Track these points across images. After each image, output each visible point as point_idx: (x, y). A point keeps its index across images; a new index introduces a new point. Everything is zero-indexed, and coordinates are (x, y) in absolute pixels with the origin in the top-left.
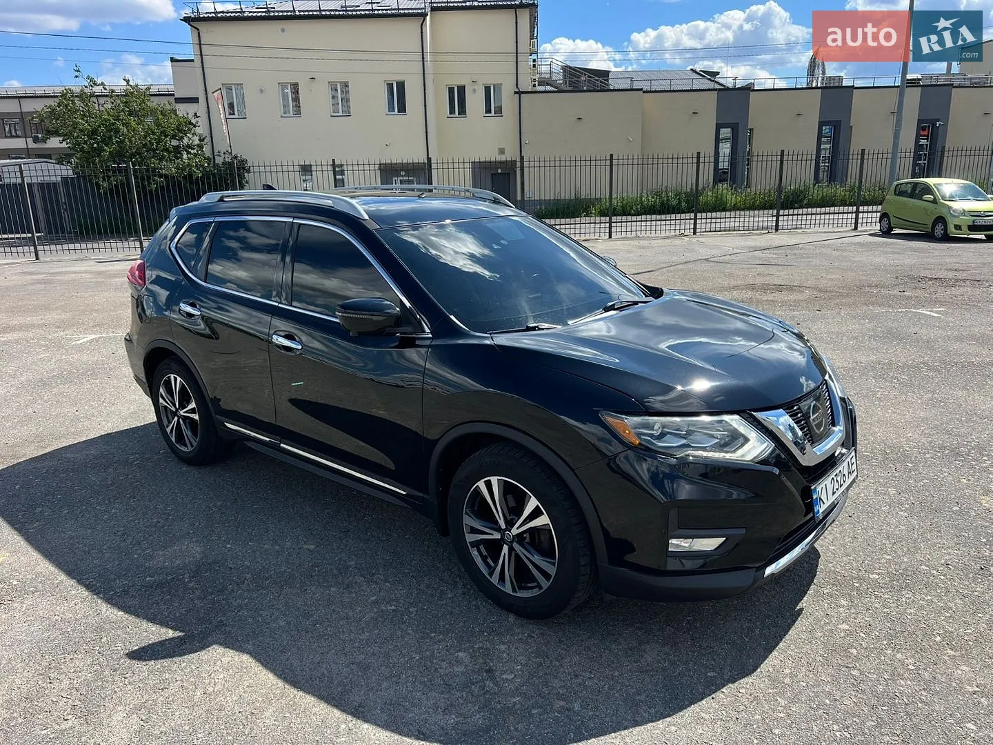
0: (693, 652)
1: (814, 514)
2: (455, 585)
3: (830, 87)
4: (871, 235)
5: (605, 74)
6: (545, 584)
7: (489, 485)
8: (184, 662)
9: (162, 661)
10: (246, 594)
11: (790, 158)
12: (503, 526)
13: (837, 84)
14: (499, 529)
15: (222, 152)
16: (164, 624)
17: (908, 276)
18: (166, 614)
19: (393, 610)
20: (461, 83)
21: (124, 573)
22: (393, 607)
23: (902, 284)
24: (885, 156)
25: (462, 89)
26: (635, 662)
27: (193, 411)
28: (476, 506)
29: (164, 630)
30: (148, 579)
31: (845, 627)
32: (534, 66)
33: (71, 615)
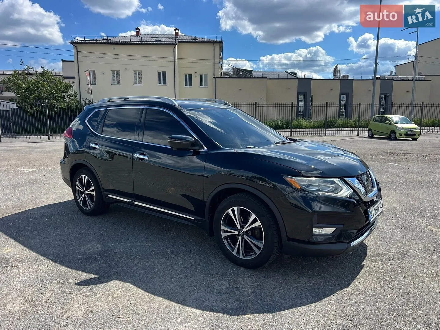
0: (322, 280)
1: (369, 221)
2: (215, 258)
3: (343, 79)
4: (364, 138)
5: (250, 72)
6: (258, 252)
7: (233, 211)
8: (102, 286)
9: (92, 286)
10: (124, 262)
11: (330, 105)
12: (239, 228)
13: (347, 78)
14: (237, 230)
15: (84, 99)
16: (89, 272)
17: (383, 152)
18: (90, 269)
19: (190, 267)
20: (190, 73)
21: (67, 255)
22: (190, 266)
23: (381, 154)
24: (369, 106)
25: (190, 76)
26: (298, 284)
27: (92, 191)
28: (227, 221)
29: (90, 275)
30: (78, 257)
31: (383, 271)
32: (221, 67)
33: (46, 270)
